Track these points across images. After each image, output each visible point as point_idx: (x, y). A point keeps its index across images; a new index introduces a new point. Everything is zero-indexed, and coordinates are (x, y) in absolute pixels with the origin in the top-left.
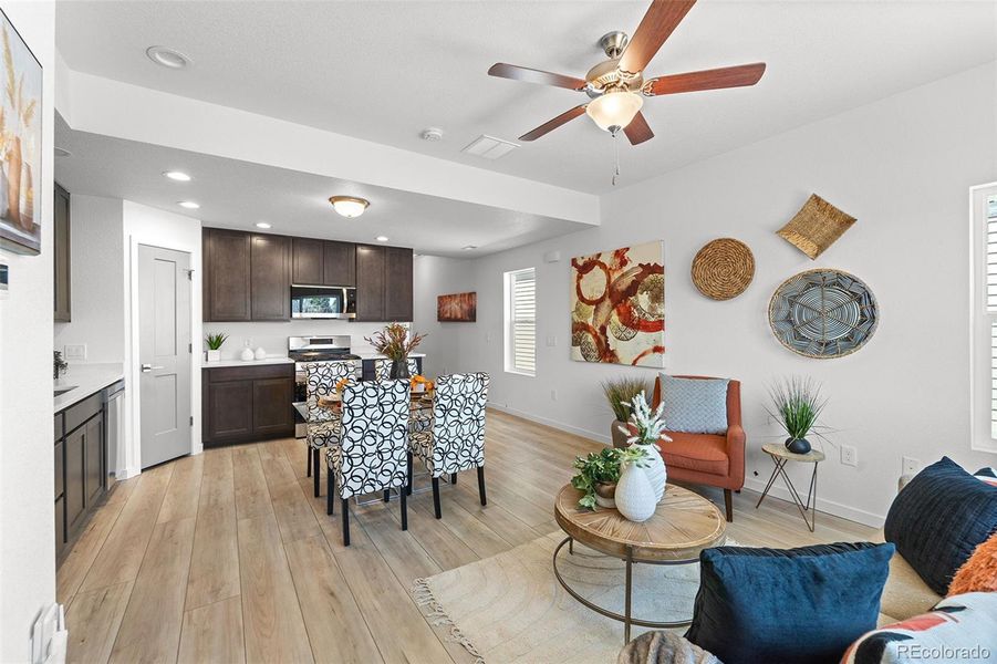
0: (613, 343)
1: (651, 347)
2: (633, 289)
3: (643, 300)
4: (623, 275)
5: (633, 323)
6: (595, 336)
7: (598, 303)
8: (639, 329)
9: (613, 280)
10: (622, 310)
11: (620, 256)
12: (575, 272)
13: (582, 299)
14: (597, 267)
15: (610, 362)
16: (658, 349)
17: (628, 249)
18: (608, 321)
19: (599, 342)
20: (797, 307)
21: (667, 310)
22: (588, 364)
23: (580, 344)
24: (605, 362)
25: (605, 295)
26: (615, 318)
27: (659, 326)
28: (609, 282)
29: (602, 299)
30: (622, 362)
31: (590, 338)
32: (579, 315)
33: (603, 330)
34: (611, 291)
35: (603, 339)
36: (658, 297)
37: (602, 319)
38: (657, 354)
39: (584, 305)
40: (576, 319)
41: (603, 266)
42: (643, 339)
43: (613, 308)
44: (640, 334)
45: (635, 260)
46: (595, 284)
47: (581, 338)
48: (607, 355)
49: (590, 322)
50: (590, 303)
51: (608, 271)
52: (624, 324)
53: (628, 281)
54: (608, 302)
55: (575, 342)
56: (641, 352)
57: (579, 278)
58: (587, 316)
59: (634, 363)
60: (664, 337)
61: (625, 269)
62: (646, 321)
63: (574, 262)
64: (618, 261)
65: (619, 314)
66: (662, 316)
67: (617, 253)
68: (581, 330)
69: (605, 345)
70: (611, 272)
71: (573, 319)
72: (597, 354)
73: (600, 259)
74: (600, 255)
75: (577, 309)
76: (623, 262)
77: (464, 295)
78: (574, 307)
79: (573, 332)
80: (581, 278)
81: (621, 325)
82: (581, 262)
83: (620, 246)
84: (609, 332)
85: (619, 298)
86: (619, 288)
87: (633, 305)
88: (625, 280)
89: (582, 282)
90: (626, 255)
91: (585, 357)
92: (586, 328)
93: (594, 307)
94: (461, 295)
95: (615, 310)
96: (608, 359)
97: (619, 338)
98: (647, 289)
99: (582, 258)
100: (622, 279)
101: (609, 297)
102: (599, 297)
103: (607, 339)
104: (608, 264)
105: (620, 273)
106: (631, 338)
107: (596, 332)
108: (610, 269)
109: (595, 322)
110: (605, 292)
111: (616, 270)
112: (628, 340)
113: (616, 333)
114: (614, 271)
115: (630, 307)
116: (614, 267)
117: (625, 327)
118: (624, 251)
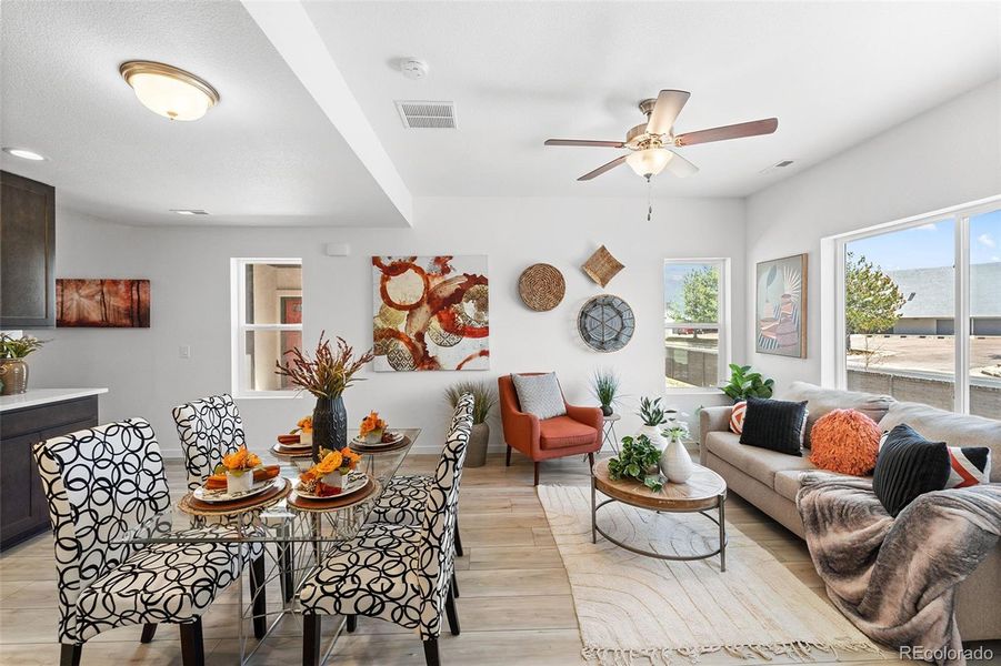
0: (432, 349)
1: (478, 351)
2: (458, 296)
3: (469, 308)
4: (445, 282)
5: (455, 329)
6: (409, 343)
7: (412, 309)
8: (463, 335)
9: (432, 286)
10: (444, 316)
11: (442, 263)
12: (378, 273)
13: (390, 303)
14: (410, 272)
15: (430, 369)
16: (484, 353)
17: (451, 258)
18: (426, 327)
19: (414, 349)
20: (589, 318)
21: (493, 317)
22: (398, 374)
23: (386, 352)
24: (423, 369)
25: (421, 301)
26: (435, 323)
27: (484, 332)
28: (427, 287)
29: (418, 305)
30: (445, 367)
31: (402, 345)
32: (386, 320)
33: (420, 336)
34: (430, 297)
35: (419, 346)
36: (483, 306)
37: (418, 325)
38: (484, 357)
39: (392, 310)
40: (380, 324)
41: (419, 270)
42: (469, 345)
43: (433, 314)
44: (466, 340)
45: (459, 270)
46: (408, 288)
47: (388, 347)
48: (424, 361)
49: (401, 328)
50: (401, 308)
51: (426, 277)
52: (446, 330)
53: (451, 289)
54: (426, 308)
55: (378, 351)
56: (467, 357)
57: (384, 280)
58: (400, 321)
59: (459, 368)
60: (491, 342)
61: (448, 277)
62: (472, 327)
63: (376, 261)
64: (439, 267)
65: (441, 320)
66: (487, 323)
67: (438, 260)
68: (388, 338)
69: (422, 352)
70: (430, 278)
71: (375, 325)
72: (411, 363)
73: (416, 263)
74: (414, 258)
75: (382, 315)
76: (446, 270)
77: (115, 282)
78: (376, 313)
79: (375, 339)
80: (387, 279)
81: (442, 331)
82: (387, 263)
83: (442, 254)
84: (427, 339)
85: (441, 305)
86: (440, 295)
87: (457, 312)
88: (448, 287)
89: (388, 284)
90: (449, 263)
91: (394, 367)
92: (396, 335)
93: (408, 312)
94: (102, 282)
95: (436, 316)
96: (426, 367)
97: (440, 345)
98: (473, 298)
99: (390, 258)
100: (444, 286)
101: (428, 303)
102: (414, 302)
103: (424, 346)
104: (425, 269)
105: (441, 280)
106: (455, 344)
107: (410, 339)
108: (429, 274)
109: (408, 328)
110: (423, 297)
111: (436, 276)
112: (451, 346)
113: (437, 339)
114: (434, 277)
115: (453, 314)
116: (434, 273)
117: (448, 333)
118: (447, 259)
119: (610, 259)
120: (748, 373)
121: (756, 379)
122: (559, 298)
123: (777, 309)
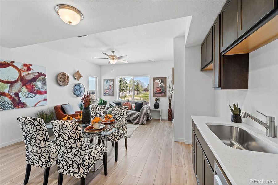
0: (23, 99)
1: (43, 99)
2: (34, 79)
3: (39, 84)
4: (29, 74)
5: (32, 91)
6: (11, 97)
7: (12, 83)
8: (37, 94)
9: (22, 75)
10: (29, 87)
15: (22, 107)
16: (45, 100)
17: (31, 65)
18: (20, 90)
19: (13, 100)
20: (74, 89)
21: (47, 88)
24: (18, 107)
26: (24, 89)
27: (45, 92)
28: (20, 75)
29: (16, 82)
30: (29, 106)
31: (6, 99)
33: (17, 95)
34: (22, 79)
35: (16, 98)
36: (44, 84)
37: (15, 90)
38: (45, 101)
39: (0, 83)
41: (16, 67)
42: (39, 97)
43: (23, 86)
44: (38, 95)
45: (35, 70)
46: (9, 74)
48: (19, 104)
49: (6, 91)
51: (20, 71)
52: (29, 92)
53: (31, 77)
54: (19, 83)
56: (39, 101)
58: (5, 88)
59: (35, 106)
60: (47, 96)
61: (30, 72)
62: (40, 91)
64: (26, 68)
65: (27, 88)
66: (46, 89)
67: (25, 65)
69: (18, 101)
70: (21, 71)
72: (12, 106)
73: (13, 64)
74: (13, 62)
76: (29, 69)
81: (28, 92)
83: (27, 63)
84: (20, 95)
85: (27, 82)
86: (27, 78)
87: (34, 85)
88: (30, 76)
90: (31, 67)
91: (2, 109)
93: (10, 84)
95: (25, 87)
96: (20, 106)
97: (27, 98)
98: (41, 81)
100: (28, 75)
101: (21, 81)
102: (13, 80)
103: (19, 98)
104: (19, 68)
105: (27, 73)
106: (34, 97)
107: (11, 96)
108: (21, 70)
109: (10, 91)
110: (18, 79)
111: (24, 71)
112: (32, 98)
113: (25, 95)
114: (23, 71)
115: (32, 86)
116: (23, 70)
117: (30, 93)
118: (29, 65)
119: (79, 74)
120: (103, 100)
121: (104, 101)
122: (68, 83)
123: (108, 88)
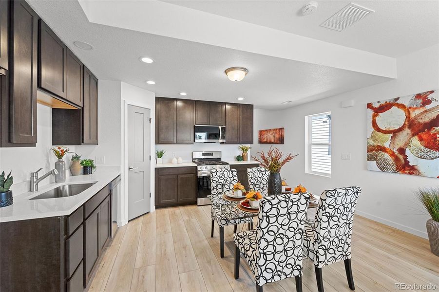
0: (412, 160)
4: (426, 111)
6: (393, 155)
7: (395, 133)
9: (413, 115)
10: (425, 136)
11: (423, 98)
12: (371, 112)
13: (379, 130)
14: (394, 108)
15: (410, 174)
17: (432, 92)
18: (408, 144)
19: (397, 159)
22: (384, 173)
23: (375, 159)
24: (404, 173)
25: (404, 126)
26: (415, 141)
28: (408, 117)
29: (401, 130)
30: (423, 174)
31: (387, 156)
32: (375, 140)
33: (402, 151)
34: (411, 123)
35: (401, 157)
37: (400, 143)
39: (380, 134)
40: (372, 142)
41: (402, 106)
43: (413, 135)
46: (394, 118)
47: (377, 156)
48: (405, 167)
49: (387, 145)
50: (386, 132)
51: (407, 110)
52: (426, 147)
54: (407, 131)
55: (370, 158)
57: (375, 116)
58: (386, 141)
61: (428, 107)
63: (369, 106)
64: (420, 101)
65: (421, 139)
67: (418, 96)
68: (377, 151)
69: (403, 162)
70: (411, 110)
71: (368, 143)
72: (394, 168)
73: (399, 102)
74: (398, 99)
75: (372, 137)
76: (427, 102)
77: (276, 129)
78: (369, 136)
79: (368, 151)
80: (376, 116)
81: (423, 148)
82: (377, 106)
83: (421, 91)
84: (408, 152)
85: (422, 128)
86: (421, 121)
88: (428, 115)
89: (377, 118)
90: (430, 97)
91: (381, 169)
92: (383, 149)
93: (392, 135)
94: (274, 130)
95: (416, 137)
96: (407, 172)
97: (421, 157)
99: (378, 102)
100: (425, 114)
101: (409, 128)
102: (397, 128)
103: (406, 157)
104: (407, 105)
105: (422, 110)
106: (436, 158)
107: (394, 152)
108: (410, 108)
109: (392, 145)
110: (404, 124)
111: (417, 108)
112: (432, 159)
113: (417, 153)
114: (415, 109)
115: (435, 134)
116: (415, 106)
117: (428, 149)
118: (427, 94)
